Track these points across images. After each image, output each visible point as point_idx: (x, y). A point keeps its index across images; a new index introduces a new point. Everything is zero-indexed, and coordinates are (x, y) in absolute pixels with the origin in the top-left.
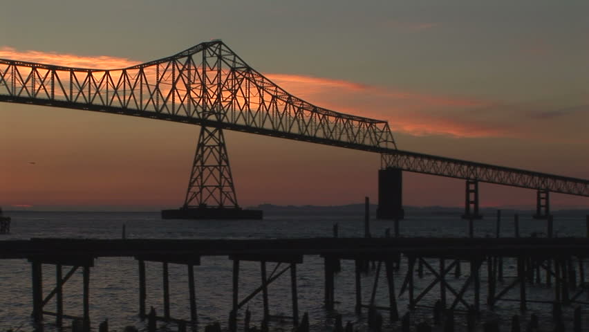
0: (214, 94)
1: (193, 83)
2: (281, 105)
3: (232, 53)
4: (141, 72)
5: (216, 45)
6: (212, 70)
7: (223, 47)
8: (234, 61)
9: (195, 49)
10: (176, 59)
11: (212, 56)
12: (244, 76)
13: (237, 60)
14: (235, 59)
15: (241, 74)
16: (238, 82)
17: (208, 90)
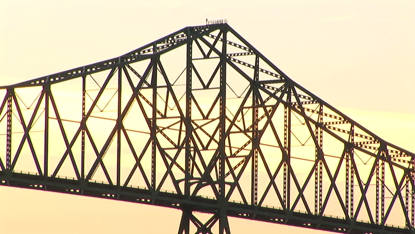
0: (212, 138)
1: (164, 117)
2: (364, 162)
3: (252, 50)
4: (47, 93)
5: (216, 33)
6: (206, 87)
7: (230, 36)
8: (256, 68)
9: (171, 42)
10: (128, 63)
11: (206, 57)
12: (279, 100)
13: (262, 64)
14: (257, 61)
15: (273, 95)
16: (267, 113)
17: (198, 131)
